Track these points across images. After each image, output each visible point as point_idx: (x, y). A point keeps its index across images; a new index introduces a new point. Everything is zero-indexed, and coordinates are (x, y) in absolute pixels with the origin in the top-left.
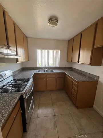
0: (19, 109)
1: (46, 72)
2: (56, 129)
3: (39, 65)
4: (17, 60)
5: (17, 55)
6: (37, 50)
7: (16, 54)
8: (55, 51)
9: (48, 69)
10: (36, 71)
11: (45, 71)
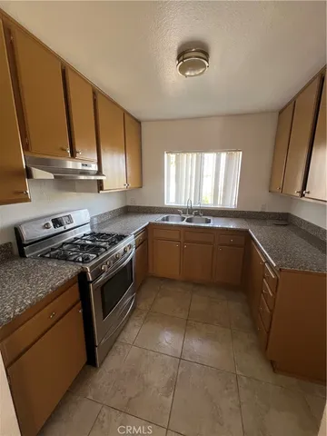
0: (77, 302)
1: (184, 223)
2: (171, 397)
3: (170, 200)
4: (100, 185)
5: (99, 172)
6: (166, 155)
7: (97, 169)
8: (224, 156)
9: (196, 214)
10: (157, 219)
11: (183, 219)
